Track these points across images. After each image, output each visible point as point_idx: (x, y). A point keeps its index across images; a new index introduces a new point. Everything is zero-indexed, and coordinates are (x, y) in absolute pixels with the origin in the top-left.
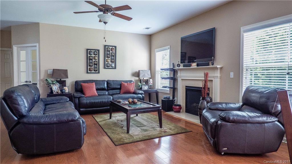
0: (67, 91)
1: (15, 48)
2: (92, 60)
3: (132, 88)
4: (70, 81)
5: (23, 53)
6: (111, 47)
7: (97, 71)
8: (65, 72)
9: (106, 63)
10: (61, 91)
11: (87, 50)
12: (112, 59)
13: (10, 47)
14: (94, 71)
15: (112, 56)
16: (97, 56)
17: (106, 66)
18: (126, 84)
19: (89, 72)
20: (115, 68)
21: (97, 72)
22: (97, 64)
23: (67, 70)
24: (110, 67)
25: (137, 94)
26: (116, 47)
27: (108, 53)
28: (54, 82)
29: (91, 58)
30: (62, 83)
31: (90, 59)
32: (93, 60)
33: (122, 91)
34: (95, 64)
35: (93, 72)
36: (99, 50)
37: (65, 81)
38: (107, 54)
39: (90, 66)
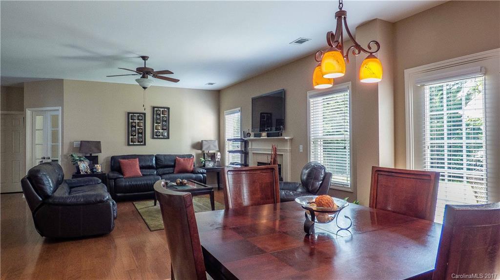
0: (100, 171)
1: (28, 113)
2: (135, 127)
3: (190, 166)
4: (104, 156)
5: (39, 119)
6: (161, 110)
7: (142, 142)
8: (97, 145)
9: (155, 131)
10: (92, 170)
11: (129, 113)
12: (163, 125)
13: (22, 109)
14: (138, 142)
15: (163, 121)
16: (143, 121)
17: (155, 136)
18: (182, 160)
19: (131, 143)
20: (168, 138)
21: (143, 143)
22: (142, 133)
23: (99, 142)
24: (161, 137)
25: (196, 173)
26: (168, 109)
27: (158, 117)
28: (82, 159)
29: (134, 124)
30: (94, 160)
31: (132, 126)
32: (137, 127)
33: (177, 169)
34: (139, 133)
35: (137, 143)
36: (145, 114)
37: (97, 157)
38: (157, 119)
39: (132, 135)
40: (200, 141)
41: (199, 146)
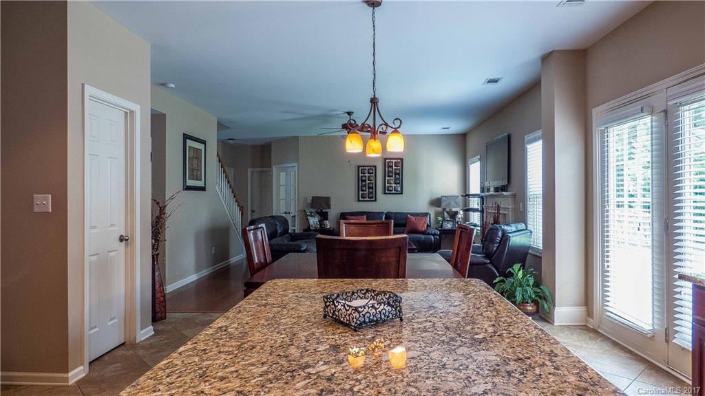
0: (328, 227)
1: (274, 169)
2: (365, 181)
3: (422, 225)
4: (333, 212)
5: (283, 174)
6: (394, 161)
7: (372, 197)
8: (326, 201)
9: (387, 185)
10: (321, 224)
11: (359, 167)
12: (396, 179)
13: (270, 166)
14: (369, 198)
15: (396, 174)
16: (373, 175)
17: (387, 191)
18: (413, 218)
19: (361, 199)
20: (402, 193)
21: (374, 199)
22: (373, 188)
23: (329, 198)
24: (393, 192)
26: (402, 159)
27: (390, 169)
28: (313, 214)
29: (364, 178)
30: (324, 216)
31: (363, 181)
32: (367, 182)
33: (408, 228)
34: (369, 188)
35: (367, 199)
36: (375, 167)
37: (327, 212)
38: (389, 172)
39: (362, 190)
40: (440, 197)
41: (436, 202)
